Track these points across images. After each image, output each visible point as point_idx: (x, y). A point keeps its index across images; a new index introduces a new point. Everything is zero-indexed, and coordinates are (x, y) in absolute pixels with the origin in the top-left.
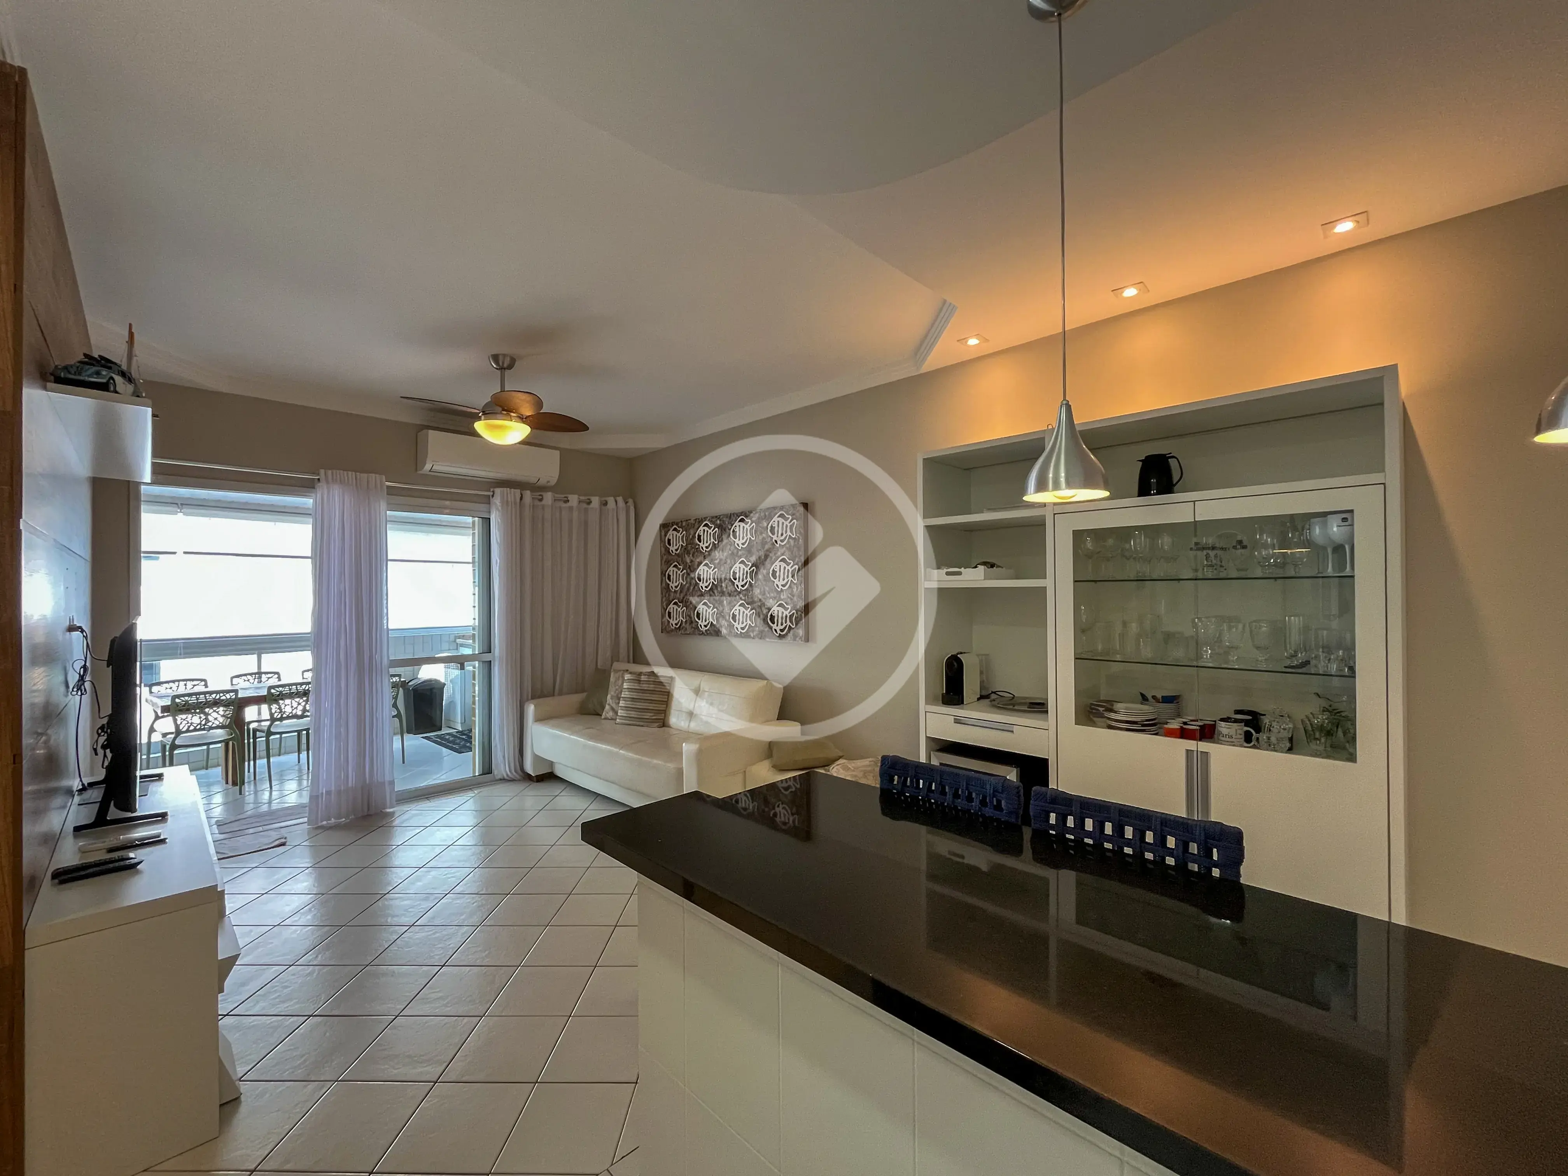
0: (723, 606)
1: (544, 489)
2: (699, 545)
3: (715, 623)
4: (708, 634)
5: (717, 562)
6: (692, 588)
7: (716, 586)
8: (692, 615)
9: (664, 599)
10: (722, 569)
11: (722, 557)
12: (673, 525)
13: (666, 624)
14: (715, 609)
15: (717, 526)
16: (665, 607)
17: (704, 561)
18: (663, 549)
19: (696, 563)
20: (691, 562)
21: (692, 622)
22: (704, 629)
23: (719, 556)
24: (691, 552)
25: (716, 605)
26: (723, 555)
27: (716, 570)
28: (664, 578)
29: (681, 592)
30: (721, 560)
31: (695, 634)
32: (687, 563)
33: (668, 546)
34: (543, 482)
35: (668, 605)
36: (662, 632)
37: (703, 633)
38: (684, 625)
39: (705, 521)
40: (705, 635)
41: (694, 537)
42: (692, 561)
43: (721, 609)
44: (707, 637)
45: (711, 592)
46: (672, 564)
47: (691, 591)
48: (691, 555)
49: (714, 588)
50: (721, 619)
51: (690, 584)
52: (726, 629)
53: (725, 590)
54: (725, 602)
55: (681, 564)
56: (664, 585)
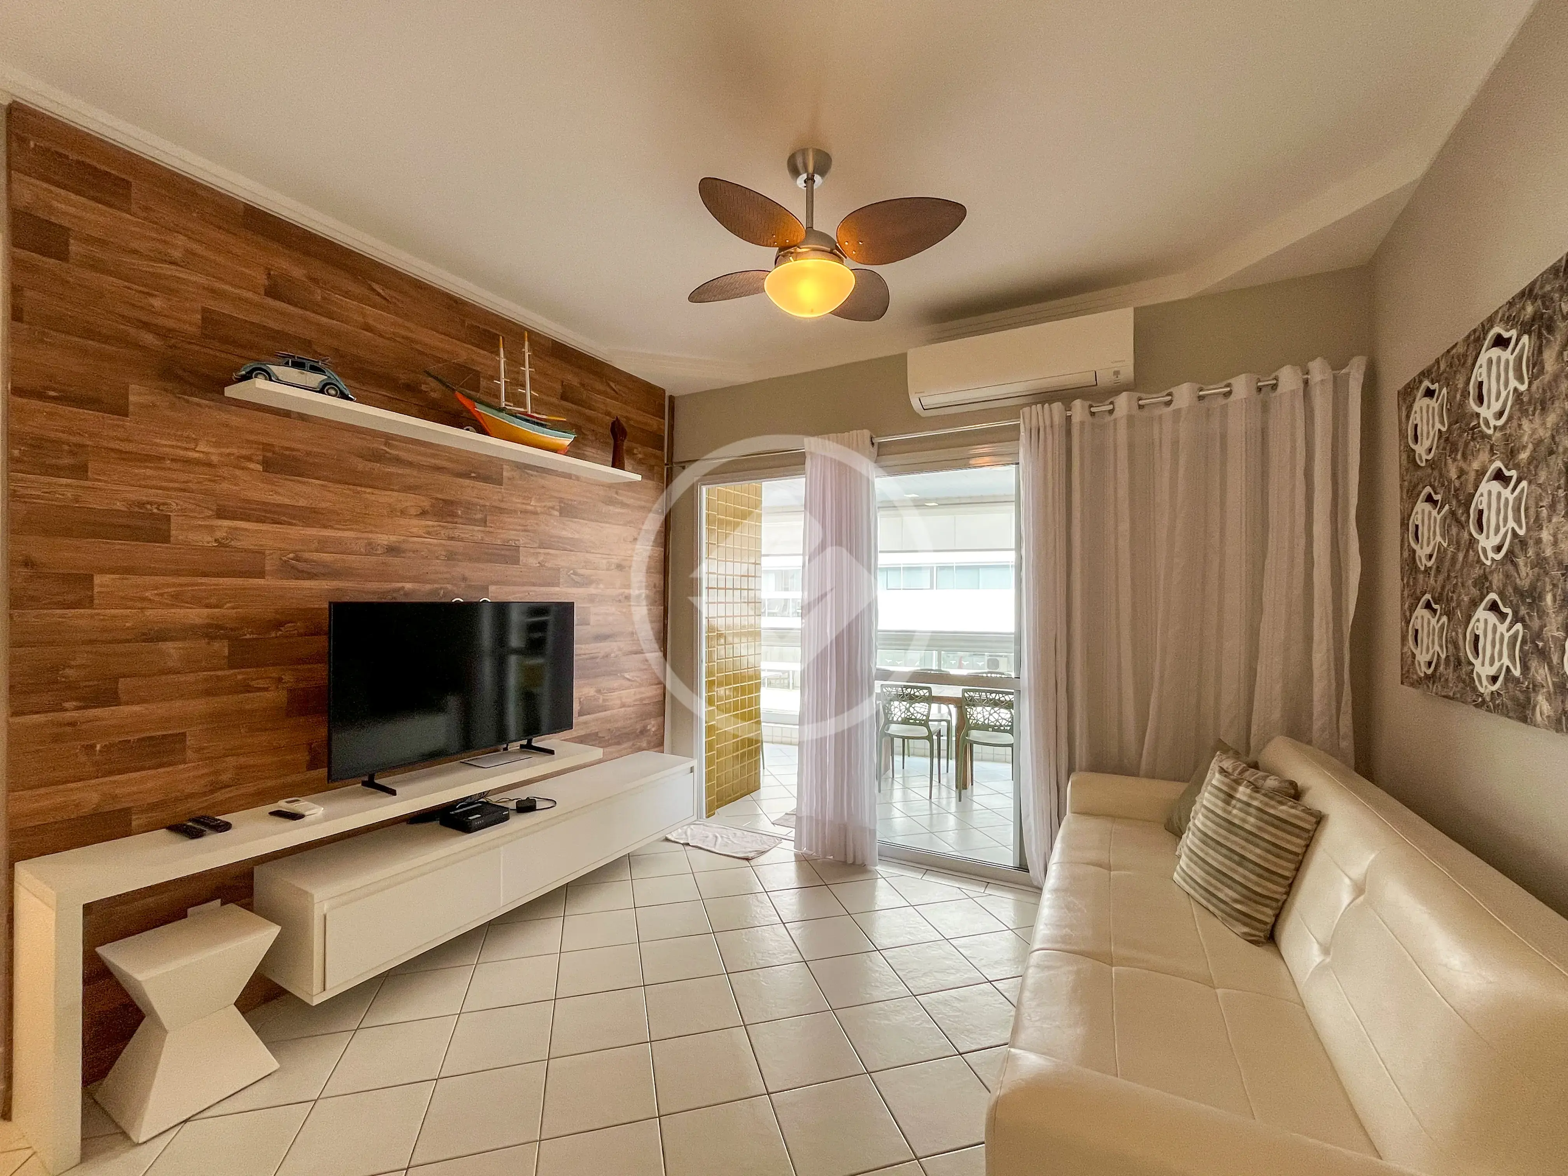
0: (1542, 614)
1: (1115, 391)
2: (1478, 415)
3: (1517, 673)
4: (1496, 707)
5: (1524, 456)
6: (1461, 556)
7: (1523, 543)
8: (1461, 643)
9: (1406, 593)
10: (1543, 476)
11: (1541, 432)
12: (1421, 382)
13: (1409, 662)
14: (1519, 626)
15: (1526, 329)
16: (1408, 614)
17: (1492, 462)
18: (1404, 457)
19: (1472, 476)
20: (1459, 477)
21: (1459, 663)
22: (1486, 688)
23: (1534, 431)
24: (1461, 445)
25: (1523, 611)
26: (1544, 424)
27: (1524, 484)
28: (1406, 536)
29: (1438, 570)
30: (1538, 443)
31: (1465, 702)
32: (1450, 481)
33: (1413, 446)
34: (1106, 379)
35: (1412, 608)
36: (1402, 683)
37: (1484, 701)
38: (1442, 668)
39: (1492, 327)
40: (1489, 711)
41: (1465, 394)
42: (1462, 473)
43: (1536, 624)
44: (1494, 716)
45: (1510, 567)
46: (1419, 495)
47: (1458, 566)
48: (1459, 457)
49: (1517, 550)
50: (1534, 664)
51: (1458, 543)
52: (1549, 699)
53: (1549, 552)
54: (1549, 598)
55: (1438, 490)
56: (1406, 554)
